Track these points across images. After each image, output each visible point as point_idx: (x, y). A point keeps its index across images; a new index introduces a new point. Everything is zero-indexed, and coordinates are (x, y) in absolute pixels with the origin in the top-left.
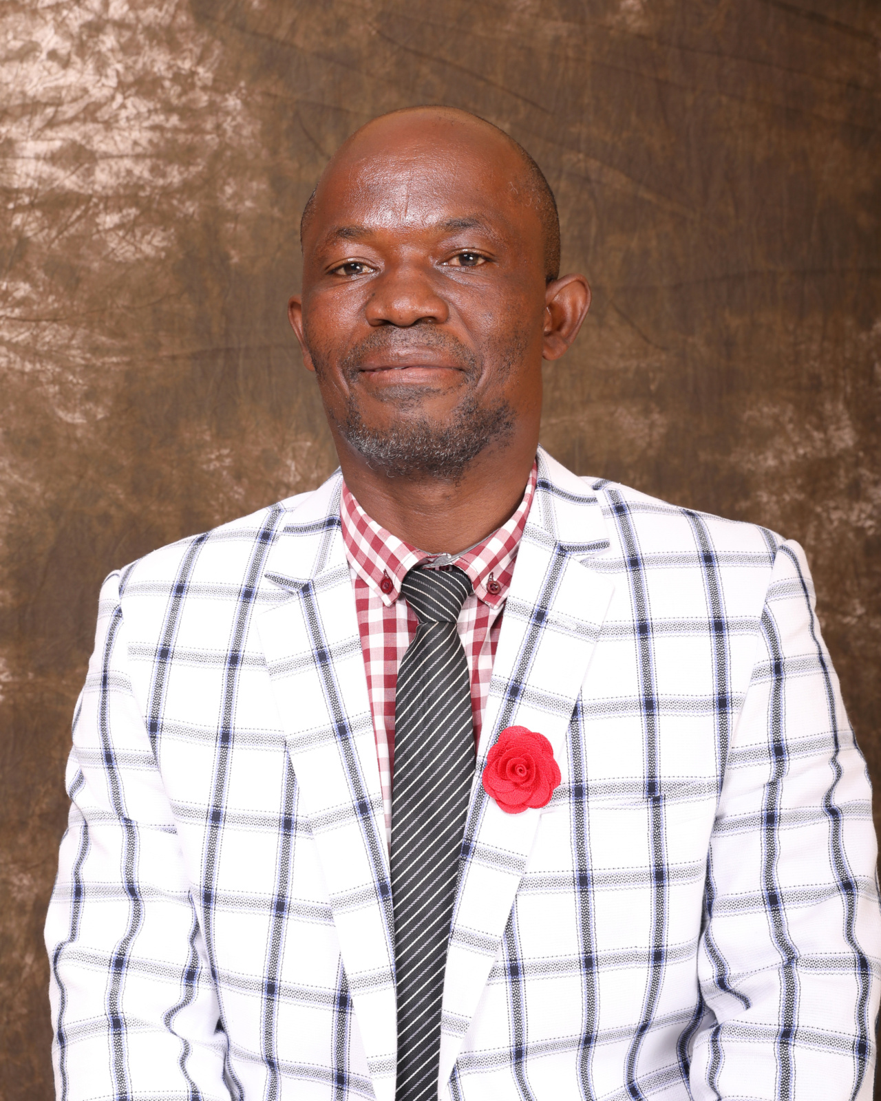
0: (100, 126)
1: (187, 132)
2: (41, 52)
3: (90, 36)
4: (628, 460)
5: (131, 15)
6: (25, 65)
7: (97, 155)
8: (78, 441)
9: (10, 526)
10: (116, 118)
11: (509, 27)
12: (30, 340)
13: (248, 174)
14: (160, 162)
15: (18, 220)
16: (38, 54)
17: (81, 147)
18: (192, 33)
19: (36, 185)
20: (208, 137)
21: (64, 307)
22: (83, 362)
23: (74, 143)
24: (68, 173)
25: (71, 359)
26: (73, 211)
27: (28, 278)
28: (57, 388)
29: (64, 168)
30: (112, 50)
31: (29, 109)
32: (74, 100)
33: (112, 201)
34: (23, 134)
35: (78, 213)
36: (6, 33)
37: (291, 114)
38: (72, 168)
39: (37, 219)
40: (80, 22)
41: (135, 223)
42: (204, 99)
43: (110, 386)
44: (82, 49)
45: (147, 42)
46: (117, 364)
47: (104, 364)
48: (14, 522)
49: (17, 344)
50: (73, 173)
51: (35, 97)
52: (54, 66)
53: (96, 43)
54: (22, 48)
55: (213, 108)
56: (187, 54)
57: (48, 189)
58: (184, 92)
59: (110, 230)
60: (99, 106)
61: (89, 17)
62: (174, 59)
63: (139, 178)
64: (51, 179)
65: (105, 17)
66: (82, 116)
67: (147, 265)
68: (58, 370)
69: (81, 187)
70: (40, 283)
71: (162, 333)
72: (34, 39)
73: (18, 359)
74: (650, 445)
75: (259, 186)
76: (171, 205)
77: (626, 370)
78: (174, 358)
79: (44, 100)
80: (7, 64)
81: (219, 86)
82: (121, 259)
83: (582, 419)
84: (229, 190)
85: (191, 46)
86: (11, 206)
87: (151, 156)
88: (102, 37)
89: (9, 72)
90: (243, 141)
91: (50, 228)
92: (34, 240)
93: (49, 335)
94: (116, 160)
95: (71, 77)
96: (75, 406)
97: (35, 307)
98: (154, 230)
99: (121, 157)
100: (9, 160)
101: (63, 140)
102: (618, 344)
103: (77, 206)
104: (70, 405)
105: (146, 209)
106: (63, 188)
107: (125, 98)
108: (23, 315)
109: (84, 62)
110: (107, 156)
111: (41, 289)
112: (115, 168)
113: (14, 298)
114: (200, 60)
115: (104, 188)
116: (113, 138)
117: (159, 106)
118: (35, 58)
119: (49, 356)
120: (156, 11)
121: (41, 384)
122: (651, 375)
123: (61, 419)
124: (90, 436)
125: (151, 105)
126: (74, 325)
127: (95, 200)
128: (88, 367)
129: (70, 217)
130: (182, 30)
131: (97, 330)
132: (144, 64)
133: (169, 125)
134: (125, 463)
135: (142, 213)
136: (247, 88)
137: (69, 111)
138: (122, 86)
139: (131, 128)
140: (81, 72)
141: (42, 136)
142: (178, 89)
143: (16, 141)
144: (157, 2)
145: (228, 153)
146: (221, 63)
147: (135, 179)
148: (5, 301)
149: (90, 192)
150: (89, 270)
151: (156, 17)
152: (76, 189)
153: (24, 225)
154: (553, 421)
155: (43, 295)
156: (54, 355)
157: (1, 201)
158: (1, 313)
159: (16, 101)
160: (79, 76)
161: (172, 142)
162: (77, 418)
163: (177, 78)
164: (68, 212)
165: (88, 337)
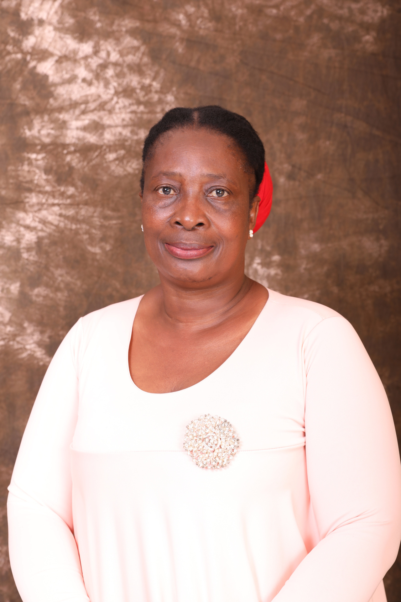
0: (106, 113)
1: (148, 113)
2: (78, 79)
3: (101, 70)
4: (369, 263)
5: (121, 59)
6: (71, 86)
7: (105, 126)
8: (97, 261)
9: (66, 301)
10: (114, 108)
11: (306, 54)
12: (75, 214)
14: (135, 129)
15: (68, 158)
17: (98, 123)
18: (150, 66)
19: (77, 142)
21: (90, 198)
22: (98, 223)
23: (94, 121)
24: (92, 135)
25: (94, 222)
26: (94, 153)
27: (73, 185)
28: (87, 236)
29: (90, 133)
30: (112, 77)
31: (73, 106)
32: (95, 101)
33: (112, 148)
34: (71, 118)
35: (96, 154)
36: (62, 71)
38: (94, 133)
39: (77, 157)
40: (97, 64)
41: (123, 157)
42: (156, 97)
43: (112, 234)
44: (98, 76)
45: (128, 72)
46: (116, 224)
47: (109, 224)
48: (68, 299)
49: (68, 216)
50: (94, 135)
51: (76, 100)
52: (85, 85)
53: (104, 74)
54: (70, 78)
56: (147, 76)
57: (82, 143)
58: (146, 94)
59: (112, 161)
60: (105, 103)
61: (101, 61)
62: (141, 79)
63: (126, 136)
64: (84, 138)
65: (108, 61)
66: (98, 108)
67: (130, 177)
68: (88, 227)
69: (98, 142)
70: (79, 187)
72: (75, 73)
73: (69, 223)
74: (380, 256)
77: (367, 219)
79: (80, 101)
80: (63, 86)
81: (163, 91)
82: (116, 174)
83: (345, 244)
85: (149, 72)
86: (65, 152)
87: (131, 126)
88: (107, 70)
89: (64, 89)
91: (84, 161)
92: (76, 167)
93: (84, 212)
94: (114, 128)
95: (93, 90)
96: (96, 244)
98: (132, 160)
99: (117, 126)
100: (64, 131)
101: (90, 120)
102: (363, 207)
103: (96, 151)
104: (93, 244)
105: (129, 150)
106: (89, 142)
107: (118, 98)
108: (71, 203)
109: (99, 82)
110: (110, 126)
111: (80, 190)
112: (114, 132)
113: (67, 195)
114: (154, 79)
116: (112, 118)
117: (134, 101)
118: (76, 82)
119: (84, 221)
120: (133, 57)
121: (80, 234)
122: (380, 221)
123: (89, 251)
124: (103, 258)
126: (95, 206)
127: (104, 147)
128: (102, 226)
129: (93, 156)
130: (146, 65)
131: (106, 209)
132: (127, 83)
133: (139, 111)
134: (120, 270)
135: (127, 153)
136: (176, 91)
137: (92, 106)
138: (117, 93)
139: (121, 113)
140: (98, 87)
141: (80, 118)
142: (143, 93)
143: (67, 121)
144: (133, 53)
146: (164, 79)
147: (123, 137)
148: (63, 196)
149: (102, 143)
150: (102, 180)
151: (133, 59)
152: (96, 142)
153: (72, 160)
154: (330, 245)
155: (81, 193)
156: (86, 221)
157: (60, 149)
158: (61, 202)
159: (67, 103)
160: (96, 89)
161: (141, 119)
162: (97, 250)
163: (143, 88)
164: (92, 153)
165: (102, 212)
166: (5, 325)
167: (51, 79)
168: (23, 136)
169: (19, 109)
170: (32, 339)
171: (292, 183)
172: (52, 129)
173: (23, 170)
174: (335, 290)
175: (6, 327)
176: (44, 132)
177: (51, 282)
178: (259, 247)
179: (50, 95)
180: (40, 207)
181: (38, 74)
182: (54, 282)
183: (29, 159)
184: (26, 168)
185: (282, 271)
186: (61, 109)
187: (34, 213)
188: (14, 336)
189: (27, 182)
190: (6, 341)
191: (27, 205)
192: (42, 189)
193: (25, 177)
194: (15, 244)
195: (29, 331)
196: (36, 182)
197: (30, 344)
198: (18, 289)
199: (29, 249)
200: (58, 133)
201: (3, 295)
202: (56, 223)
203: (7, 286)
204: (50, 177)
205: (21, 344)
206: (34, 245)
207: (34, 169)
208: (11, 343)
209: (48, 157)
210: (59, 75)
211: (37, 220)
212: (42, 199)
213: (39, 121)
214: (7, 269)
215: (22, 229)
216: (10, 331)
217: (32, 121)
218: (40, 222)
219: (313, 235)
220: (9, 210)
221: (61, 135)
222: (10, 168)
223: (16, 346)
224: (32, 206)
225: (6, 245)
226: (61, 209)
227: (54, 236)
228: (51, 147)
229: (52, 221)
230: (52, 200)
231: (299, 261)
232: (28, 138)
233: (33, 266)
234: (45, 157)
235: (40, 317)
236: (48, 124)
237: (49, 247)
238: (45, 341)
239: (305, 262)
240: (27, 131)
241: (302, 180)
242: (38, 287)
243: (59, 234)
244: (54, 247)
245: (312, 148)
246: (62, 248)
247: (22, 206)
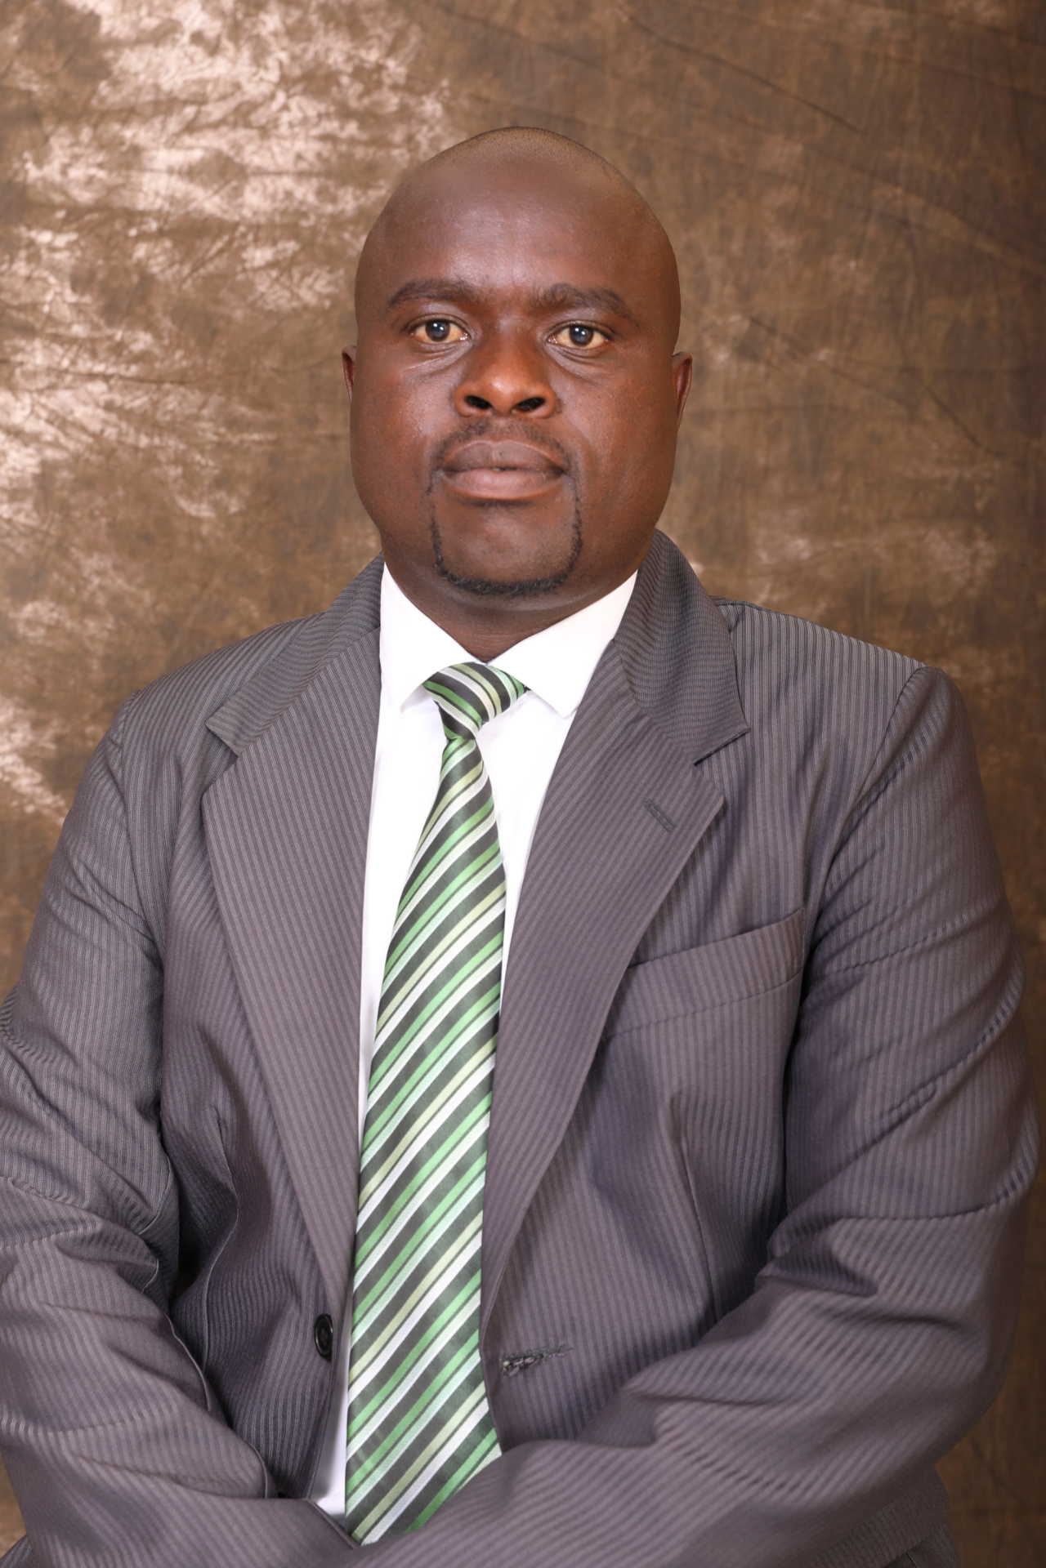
0: (254, 133)
1: (367, 144)
2: (182, 33)
3: (247, 15)
4: (940, 601)
6: (161, 50)
7: (249, 171)
8: (203, 540)
9: (109, 644)
10: (275, 122)
11: (810, 15)
12: (148, 407)
14: (331, 184)
15: (141, 251)
16: (178, 36)
17: (229, 159)
18: (382, 14)
19: (167, 207)
20: (396, 152)
21: (194, 366)
22: (215, 438)
23: (219, 154)
24: (210, 192)
25: (200, 433)
26: (213, 242)
27: (150, 327)
28: (180, 470)
29: (205, 185)
30: (275, 34)
31: (163, 108)
32: (223, 98)
33: (264, 232)
34: (154, 140)
35: (219, 244)
36: (138, 8)
38: (216, 186)
39: (165, 251)
41: (293, 261)
42: (393, 102)
43: (249, 469)
44: (236, 31)
45: (322, 25)
46: (260, 443)
47: (242, 442)
48: (115, 639)
49: (131, 411)
50: (216, 192)
51: (171, 92)
52: (198, 52)
53: (254, 25)
54: (158, 28)
55: (405, 114)
56: (374, 41)
57: (182, 212)
58: (367, 92)
59: (260, 268)
60: (253, 106)
62: (356, 48)
63: (302, 203)
64: (187, 200)
66: (231, 119)
67: (306, 316)
68: (182, 446)
69: (225, 212)
70: (165, 334)
71: (320, 406)
72: (174, 16)
73: (132, 431)
74: (970, 582)
76: (341, 239)
77: (944, 481)
78: (333, 438)
79: (183, 96)
80: (138, 49)
81: (414, 85)
82: (271, 307)
83: (878, 544)
85: (379, 31)
86: (133, 232)
87: (318, 175)
88: (263, 16)
89: (140, 58)
91: (182, 262)
92: (161, 277)
93: (173, 402)
94: (272, 177)
95: (220, 68)
96: (202, 495)
97: (157, 365)
98: (316, 271)
99: (279, 174)
100: (134, 174)
101: (206, 149)
102: (934, 446)
103: (218, 236)
104: (195, 493)
105: (308, 243)
106: (201, 212)
107: (289, 97)
108: (142, 374)
109: (238, 49)
110: (261, 172)
111: (166, 342)
112: (271, 188)
113: (131, 352)
114: (391, 51)
115: (255, 213)
116: (269, 149)
117: (332, 109)
118: (175, 42)
119: (172, 428)
121: (159, 464)
122: (978, 489)
123: (182, 510)
124: (219, 534)
125: (322, 108)
126: (207, 390)
127: (242, 229)
128: (221, 446)
129: (208, 250)
130: (371, 9)
131: (236, 399)
132: (316, 53)
133: (344, 135)
134: (263, 571)
135: (303, 249)
136: (450, 88)
137: (215, 111)
138: (285, 82)
139: (294, 137)
140: (234, 62)
141: (178, 143)
142: (358, 87)
143: (144, 149)
146: (419, 54)
147: (295, 204)
148: (120, 354)
149: (236, 218)
150: (229, 320)
152: (219, 214)
153: (149, 257)
154: (838, 544)
155: (169, 350)
156: (179, 427)
157: (118, 226)
158: (112, 370)
159: (147, 97)
160: (230, 67)
161: (347, 158)
162: (203, 511)
163: (359, 73)
164: (206, 243)
165: (223, 406)
167: (105, 26)
168: (20, 178)
169: (13, 103)
170: (9, 740)
171: (747, 367)
172: (101, 166)
173: (13, 275)
176: (77, 173)
177: (72, 589)
179: (102, 71)
180: (53, 379)
181: (71, 11)
182: (78, 589)
183: (31, 243)
184: (21, 268)
186: (128, 114)
187: (35, 396)
189: (20, 308)
191: (18, 371)
192: (62, 331)
193: (17, 295)
196: (46, 309)
197: (3, 755)
199: (15, 494)
200: (116, 179)
202: (95, 427)
204: (87, 299)
206: (30, 484)
207: (45, 274)
209: (83, 243)
210: (126, 17)
211: (44, 414)
212: (63, 357)
213: (67, 141)
217: (46, 139)
218: (49, 422)
219: (794, 513)
221: (124, 186)
224: (34, 375)
226: (110, 389)
227: (87, 461)
228: (96, 216)
229: (85, 422)
230: (89, 364)
231: (751, 582)
232: (34, 185)
233: (23, 542)
234: (76, 242)
235: (33, 682)
236: (89, 151)
237: (73, 491)
238: (43, 749)
239: (768, 586)
240: (29, 166)
241: (775, 361)
242: (34, 598)
243: (101, 458)
244: (84, 494)
245: (808, 274)
246: (106, 497)
247: (5, 373)
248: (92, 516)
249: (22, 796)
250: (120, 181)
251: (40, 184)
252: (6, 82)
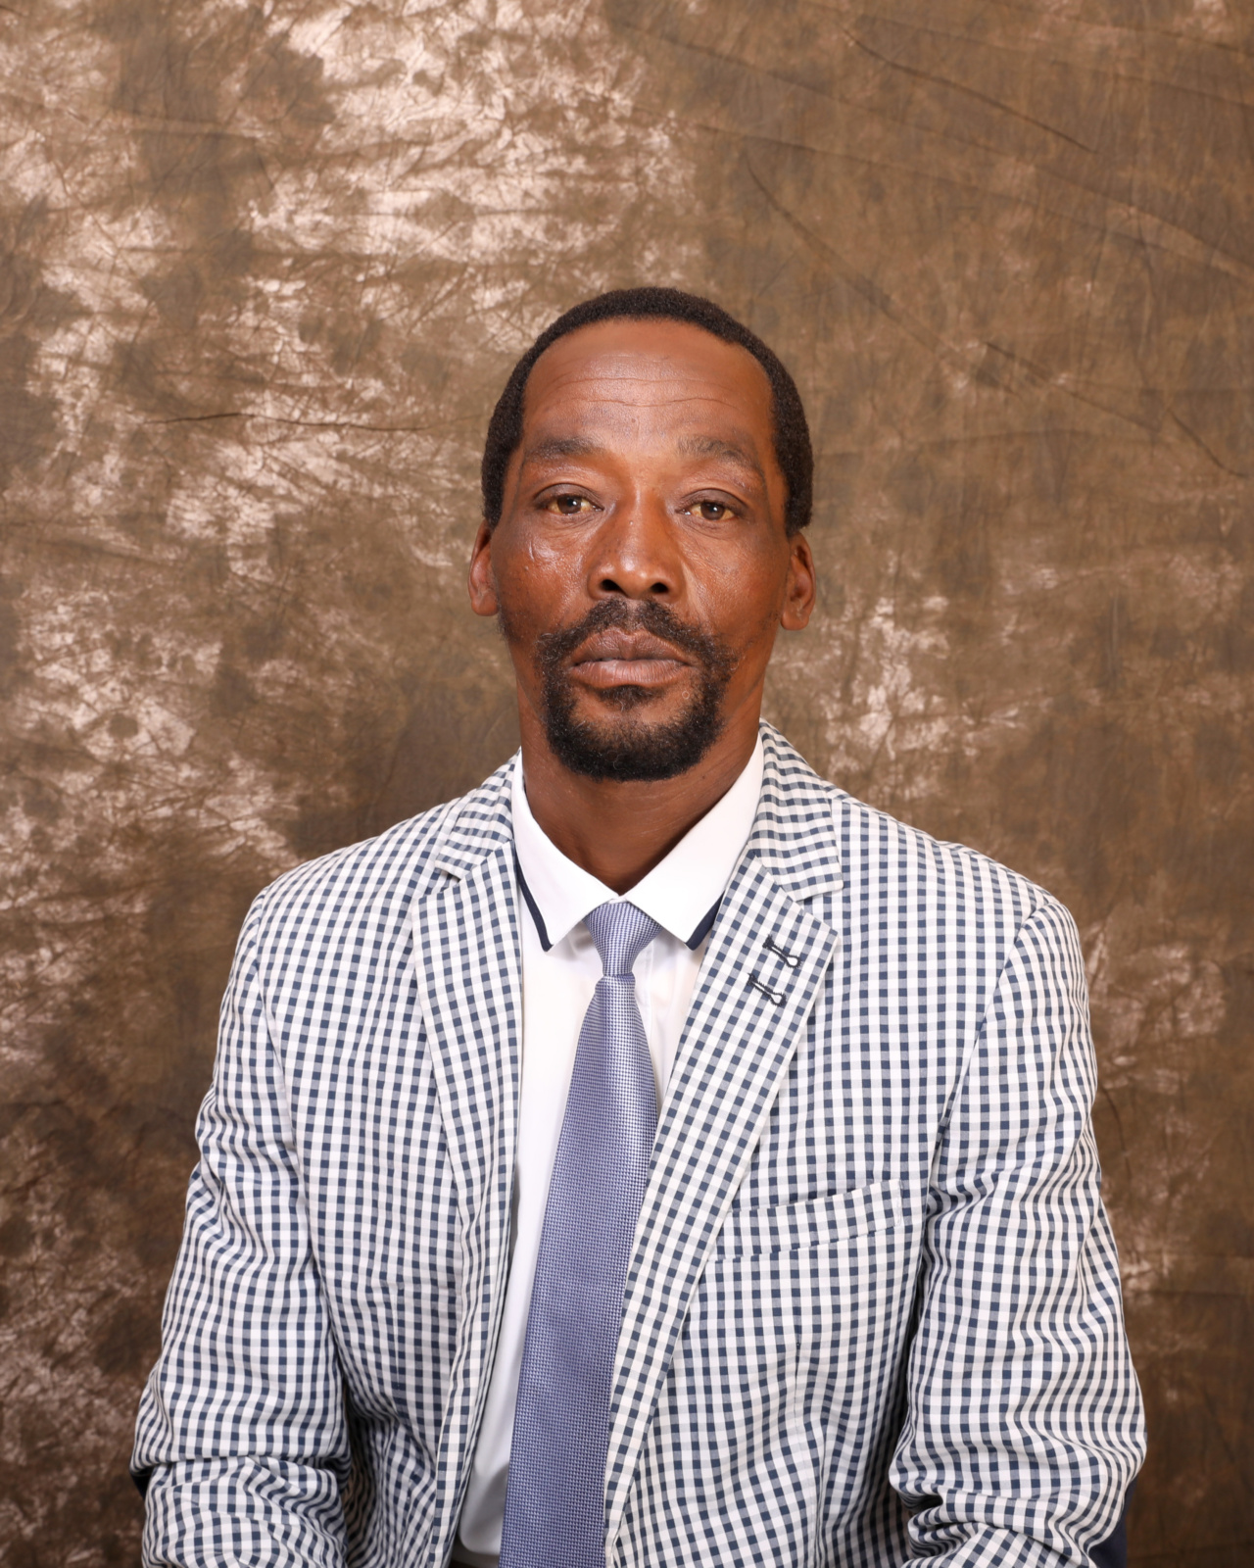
0: (481, 171)
1: (594, 179)
2: (406, 74)
3: (471, 53)
4: (1187, 627)
5: (526, 24)
6: (384, 92)
7: (476, 211)
8: (440, 590)
9: (349, 701)
10: (501, 160)
11: (1037, 35)
12: (381, 456)
13: (676, 235)
14: (559, 220)
15: (369, 296)
16: (401, 76)
17: (455, 199)
18: (606, 46)
19: (394, 250)
20: (624, 186)
21: (426, 413)
22: (449, 485)
23: (445, 194)
24: (437, 234)
25: (434, 481)
26: (442, 284)
27: (381, 373)
28: (415, 519)
29: (432, 228)
30: (499, 71)
31: (388, 150)
32: (448, 137)
33: (492, 272)
34: (379, 183)
35: (448, 287)
36: (360, 50)
37: (736, 155)
38: (443, 228)
39: (394, 295)
40: (458, 33)
41: (523, 301)
42: (619, 135)
44: (459, 69)
45: (546, 60)
48: (355, 695)
49: (364, 459)
50: (443, 234)
51: (395, 133)
52: (422, 92)
53: (478, 62)
54: (380, 69)
55: (631, 147)
56: (598, 74)
57: (410, 255)
58: (594, 126)
59: (490, 309)
60: (479, 144)
61: (470, 27)
62: (581, 82)
63: (531, 241)
64: (415, 242)
65: (490, 26)
66: (457, 158)
69: (452, 253)
70: (396, 381)
72: (397, 56)
73: (365, 481)
74: (1218, 607)
75: (690, 250)
76: (572, 277)
77: (1188, 504)
79: (408, 138)
80: (361, 91)
81: (644, 116)
82: (502, 348)
83: (1124, 570)
84: (650, 257)
85: (604, 63)
86: (361, 278)
87: (546, 212)
88: (486, 53)
89: (364, 101)
90: (670, 191)
91: (411, 306)
92: (390, 322)
93: (407, 449)
94: (500, 216)
95: (445, 107)
96: (438, 543)
97: (389, 412)
98: (547, 310)
99: (507, 212)
100: (360, 218)
101: (432, 190)
102: (1177, 469)
103: (447, 279)
104: (431, 542)
106: (429, 254)
107: (514, 134)
108: (372, 422)
109: (462, 87)
110: (488, 211)
111: (397, 388)
112: (499, 228)
113: (361, 400)
114: (616, 83)
115: (483, 253)
116: (497, 187)
117: (559, 144)
118: (398, 82)
119: (405, 477)
120: (559, 18)
121: (394, 514)
122: (1222, 511)
123: (418, 561)
124: (457, 583)
125: (549, 144)
126: (440, 436)
127: (471, 270)
128: (456, 493)
129: (437, 292)
130: (593, 43)
131: (469, 444)
132: (541, 89)
133: (571, 170)
135: (533, 288)
136: (677, 120)
137: (440, 151)
138: (511, 119)
139: (521, 174)
140: (458, 100)
141: (404, 186)
142: (585, 121)
143: (370, 192)
144: (561, 6)
145: (651, 207)
146: (644, 86)
147: (524, 242)
148: (350, 403)
149: (465, 259)
150: (460, 364)
151: (559, 25)
152: (447, 255)
153: (377, 303)
154: (1084, 572)
155: (400, 396)
156: (412, 475)
157: (345, 271)
158: (343, 420)
159: (371, 140)
160: (454, 106)
161: (575, 193)
162: (440, 560)
163: (584, 107)
164: (435, 285)
165: (456, 452)
166: (176, 761)
167: (328, 70)
168: (246, 227)
169: (237, 152)
170: (251, 803)
171: (986, 393)
172: (326, 211)
173: (241, 326)
174: (1094, 697)
175: (178, 770)
176: (303, 220)
177: (310, 646)
178: (892, 571)
179: (325, 114)
180: (284, 431)
181: (293, 55)
182: (316, 645)
183: (259, 293)
184: (249, 318)
185: (948, 638)
186: (353, 157)
187: (267, 449)
188: (203, 793)
189: (248, 360)
190: (178, 805)
191: (249, 424)
192: (292, 381)
193: (245, 347)
194: (210, 532)
195: (242, 782)
196: (275, 359)
197: (246, 818)
198: (215, 661)
199: (249, 551)
200: (342, 224)
201: (174, 678)
202: (328, 478)
203: (187, 651)
204: (316, 348)
205: (221, 817)
206: (264, 540)
207: (274, 323)
208: (192, 813)
209: (310, 291)
210: (349, 58)
211: (276, 467)
212: (293, 408)
213: (292, 188)
214: (187, 605)
215: (232, 492)
216: (188, 779)
217: (272, 186)
218: (281, 475)
219: (1038, 541)
220: (196, 436)
221: (350, 230)
222: (203, 317)
223: (205, 823)
224: (265, 427)
225: (187, 536)
226: (342, 438)
227: (321, 514)
228: (323, 262)
229: (318, 473)
230: (320, 415)
231: (996, 613)
232: (260, 233)
233: (259, 599)
234: (304, 290)
235: (274, 742)
236: (315, 196)
237: (307, 545)
238: (286, 811)
239: (1014, 618)
240: (254, 214)
241: (1014, 387)
242: (272, 657)
243: (335, 510)
244: (319, 548)
245: (1045, 297)
246: (341, 550)
247: (236, 428)
248: (327, 570)
249: (267, 860)
250: (347, 226)
251: (265, 232)
252: (230, 131)
